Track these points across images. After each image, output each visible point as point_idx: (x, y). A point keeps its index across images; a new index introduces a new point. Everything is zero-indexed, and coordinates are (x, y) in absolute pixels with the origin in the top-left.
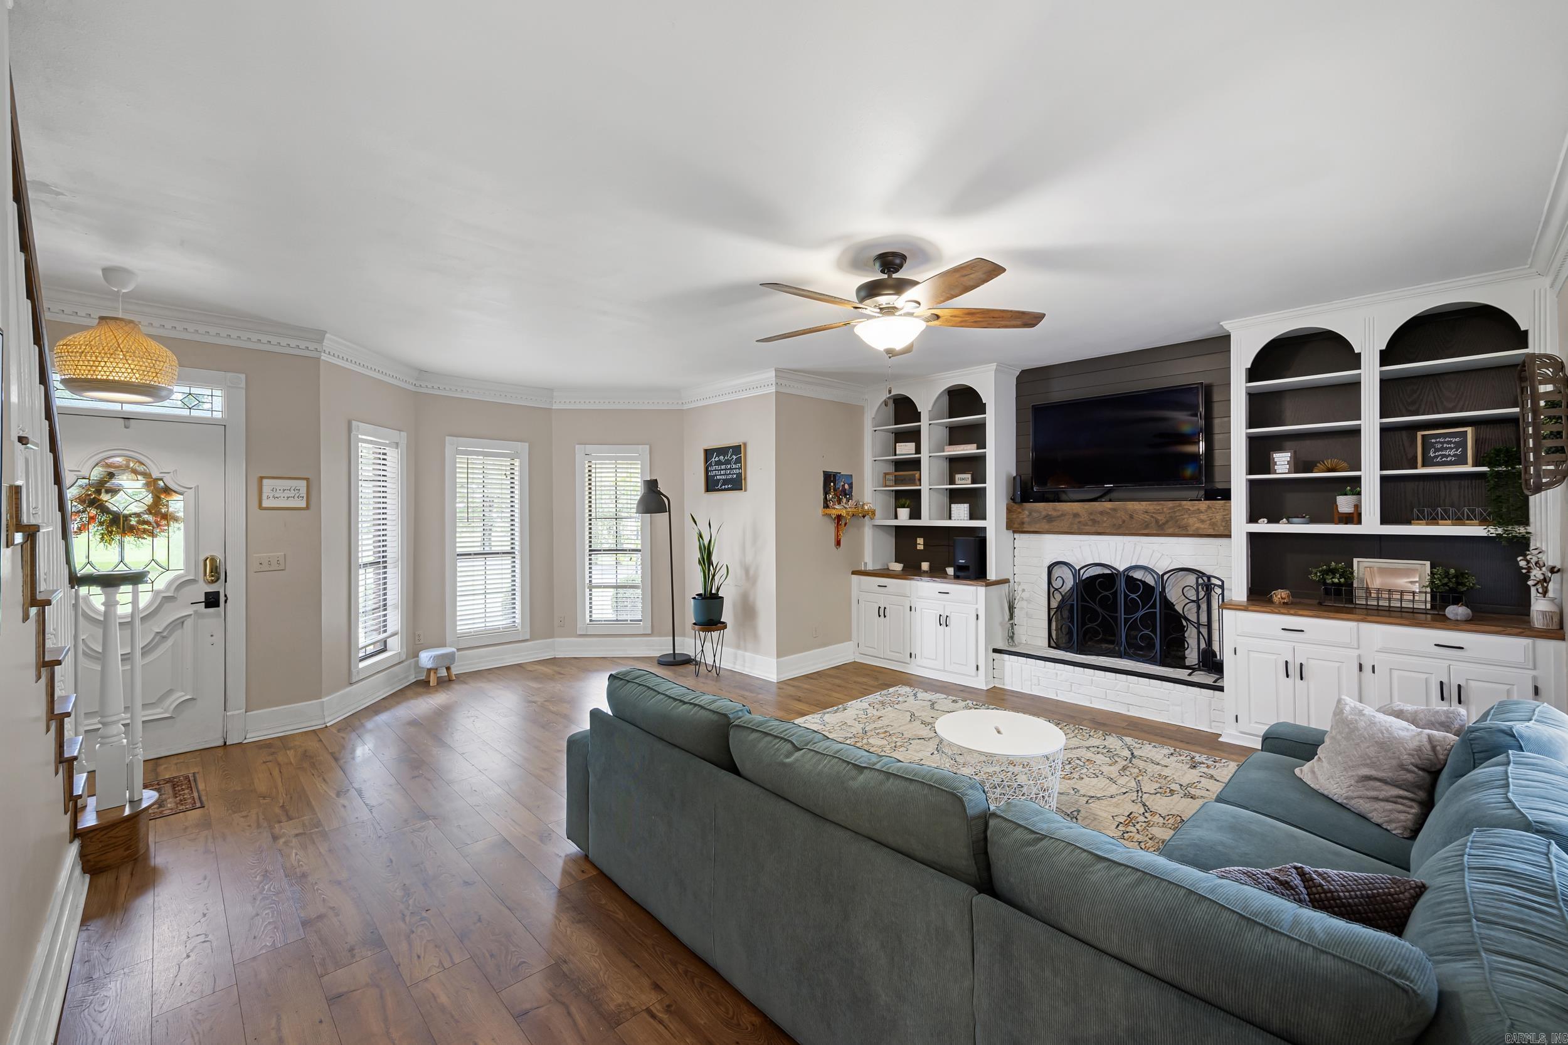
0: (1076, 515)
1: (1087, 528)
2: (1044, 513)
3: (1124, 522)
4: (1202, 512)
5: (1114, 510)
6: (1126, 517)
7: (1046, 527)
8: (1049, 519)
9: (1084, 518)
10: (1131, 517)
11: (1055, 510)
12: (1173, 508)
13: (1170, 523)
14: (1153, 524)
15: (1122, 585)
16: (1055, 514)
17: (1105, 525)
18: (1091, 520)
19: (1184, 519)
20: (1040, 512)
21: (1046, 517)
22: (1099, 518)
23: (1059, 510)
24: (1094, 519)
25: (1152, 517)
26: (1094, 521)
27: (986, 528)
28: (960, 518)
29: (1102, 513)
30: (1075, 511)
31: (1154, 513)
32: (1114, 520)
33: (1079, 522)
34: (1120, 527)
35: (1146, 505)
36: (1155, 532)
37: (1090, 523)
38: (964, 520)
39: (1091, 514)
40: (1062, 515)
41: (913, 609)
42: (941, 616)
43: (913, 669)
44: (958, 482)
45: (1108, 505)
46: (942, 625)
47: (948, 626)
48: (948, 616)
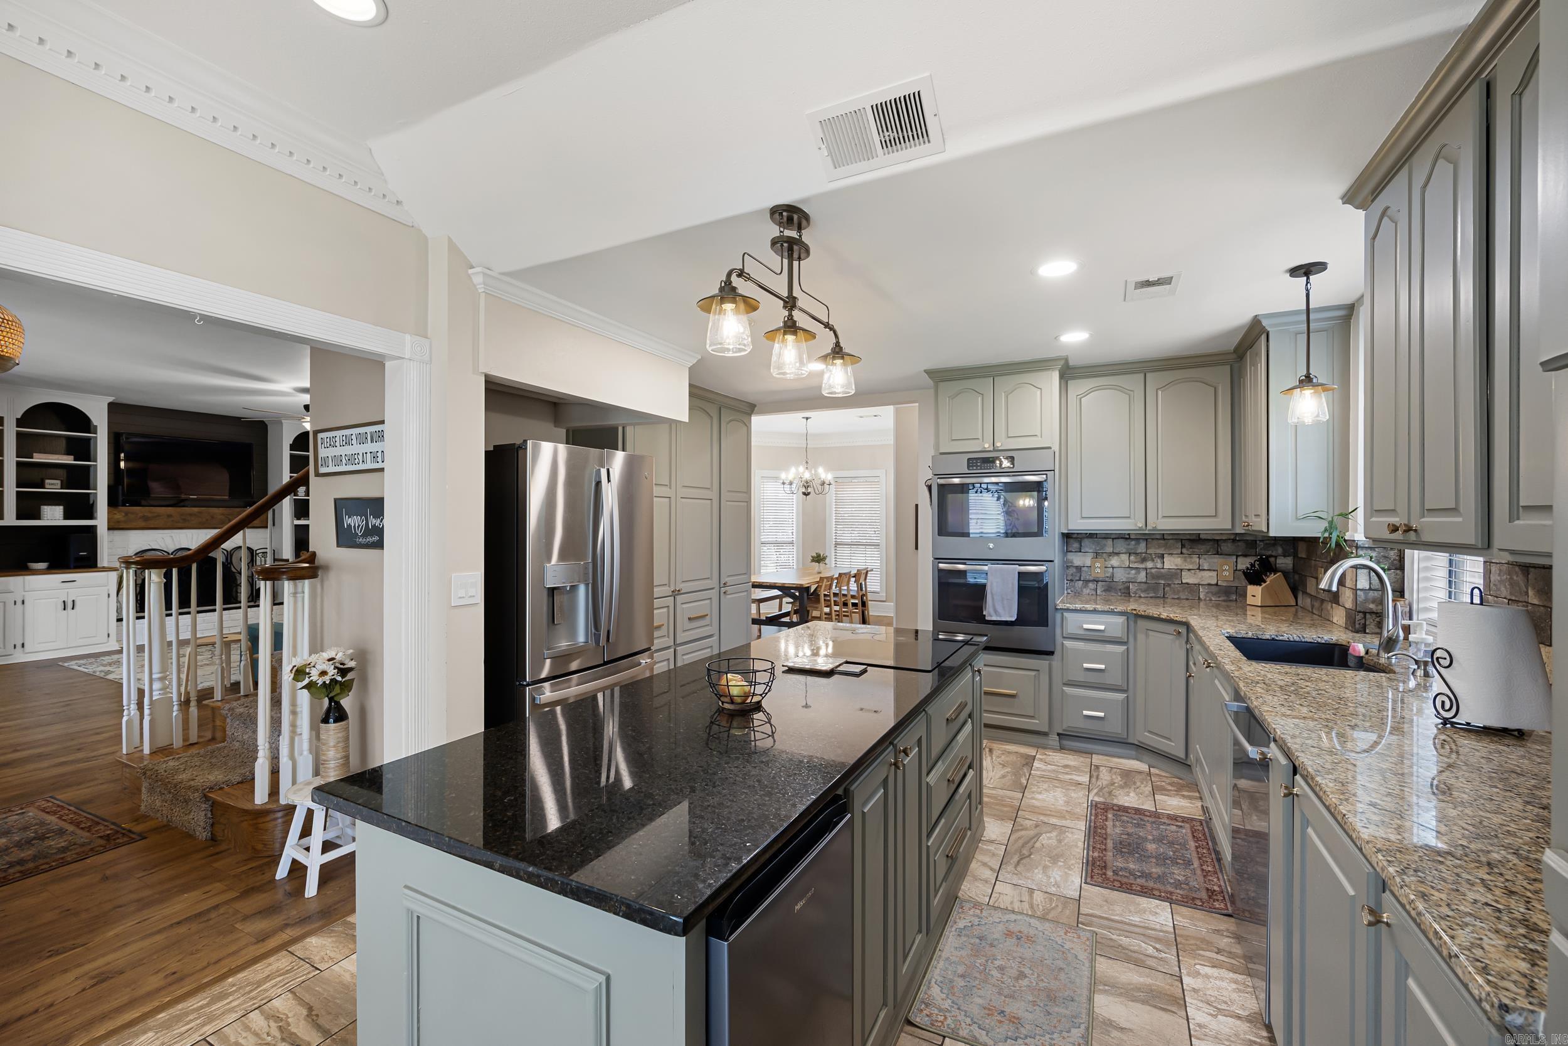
0: (169, 516)
1: (178, 525)
3: (207, 520)
5: (200, 512)
6: (208, 517)
7: (143, 524)
8: (146, 519)
16: (149, 515)
17: (193, 522)
18: (182, 519)
20: (137, 514)
21: (143, 517)
22: (188, 518)
23: (154, 513)
24: (185, 519)
27: (96, 526)
28: (54, 519)
29: (191, 515)
30: (169, 514)
31: (228, 515)
32: (199, 519)
33: (173, 521)
34: (204, 523)
35: (223, 510)
37: (181, 521)
38: (59, 520)
39: (182, 515)
40: (158, 516)
41: (19, 602)
42: (64, 602)
43: (19, 657)
44: (47, 486)
45: (196, 509)
46: (64, 609)
47: (73, 609)
48: (73, 601)
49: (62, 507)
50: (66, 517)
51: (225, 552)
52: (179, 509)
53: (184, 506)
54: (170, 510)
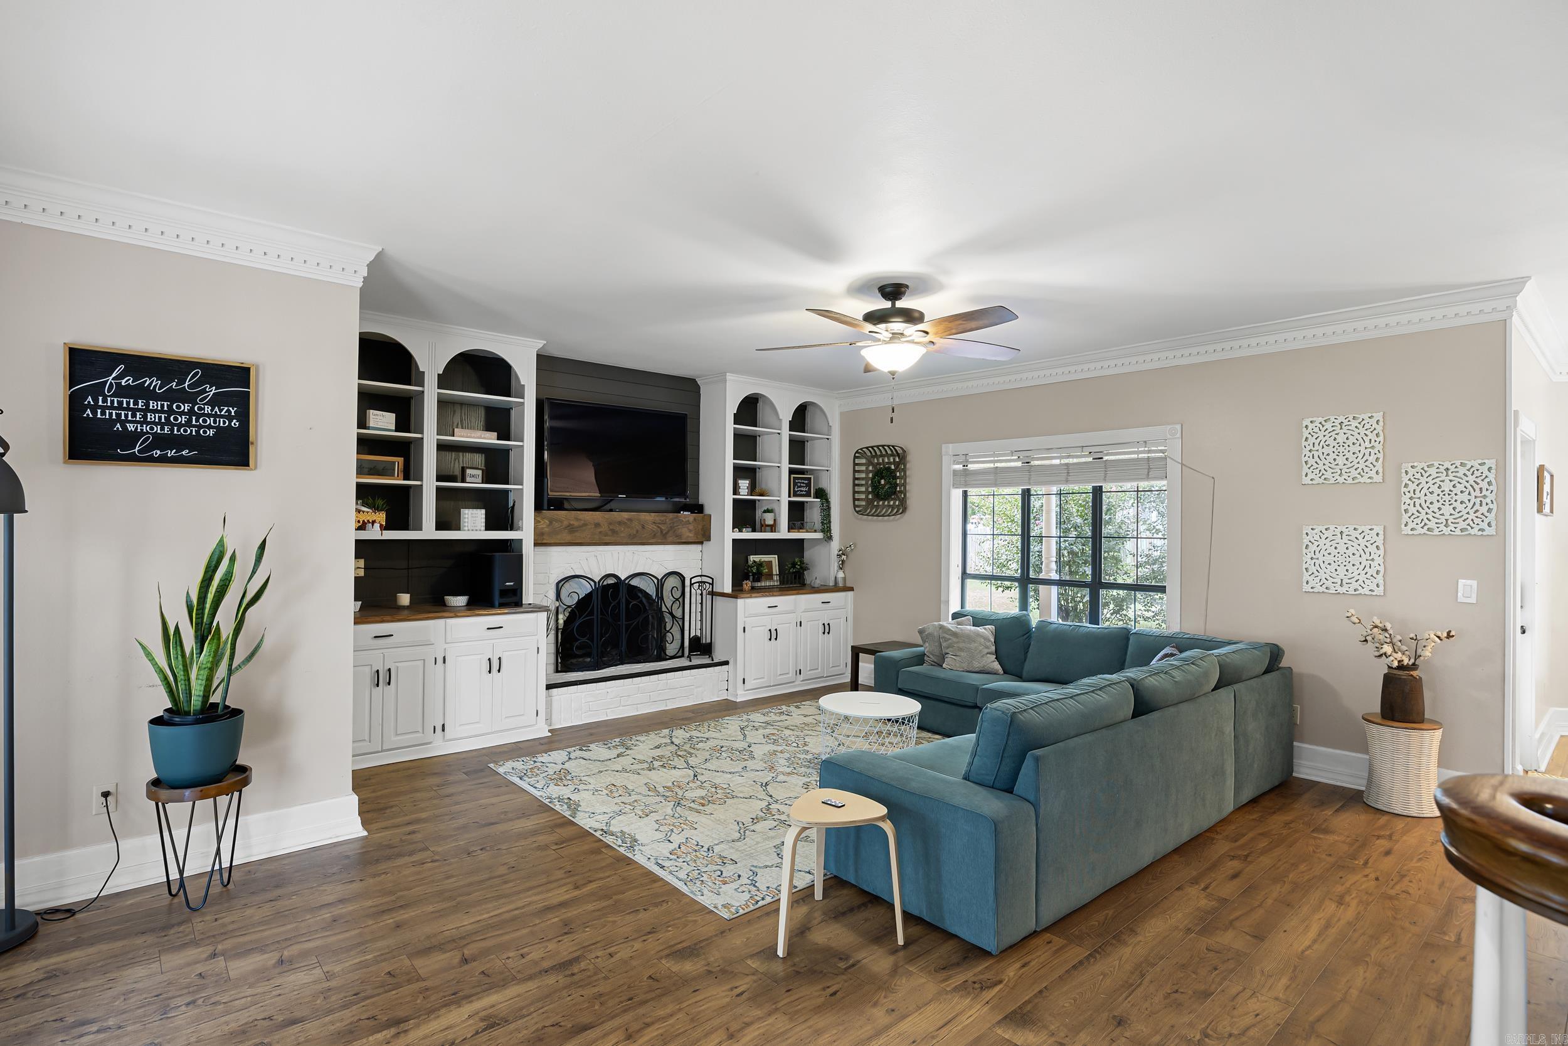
0: (597, 525)
1: (607, 539)
2: (566, 523)
3: (637, 531)
4: (690, 523)
5: (630, 520)
6: (639, 527)
7: (568, 538)
8: (571, 529)
9: (605, 528)
10: (643, 527)
11: (577, 519)
12: (672, 519)
13: (671, 532)
14: (659, 534)
15: (623, 594)
16: (576, 524)
17: (622, 535)
18: (611, 530)
19: (679, 528)
20: (562, 522)
21: (569, 526)
22: (617, 528)
23: (580, 520)
24: (614, 530)
25: (659, 527)
26: (614, 532)
27: (522, 540)
28: (474, 528)
29: (620, 523)
30: (596, 521)
31: (659, 523)
32: (629, 529)
33: (600, 532)
34: (634, 536)
35: (655, 516)
36: (660, 541)
37: (610, 533)
38: (480, 530)
39: (610, 524)
40: (585, 525)
41: (440, 661)
42: (489, 659)
43: (441, 747)
44: (468, 479)
45: (625, 515)
46: (490, 672)
47: (499, 671)
48: (500, 658)
49: (483, 511)
50: (489, 527)
51: (656, 581)
52: (608, 515)
53: (611, 510)
54: (597, 515)
